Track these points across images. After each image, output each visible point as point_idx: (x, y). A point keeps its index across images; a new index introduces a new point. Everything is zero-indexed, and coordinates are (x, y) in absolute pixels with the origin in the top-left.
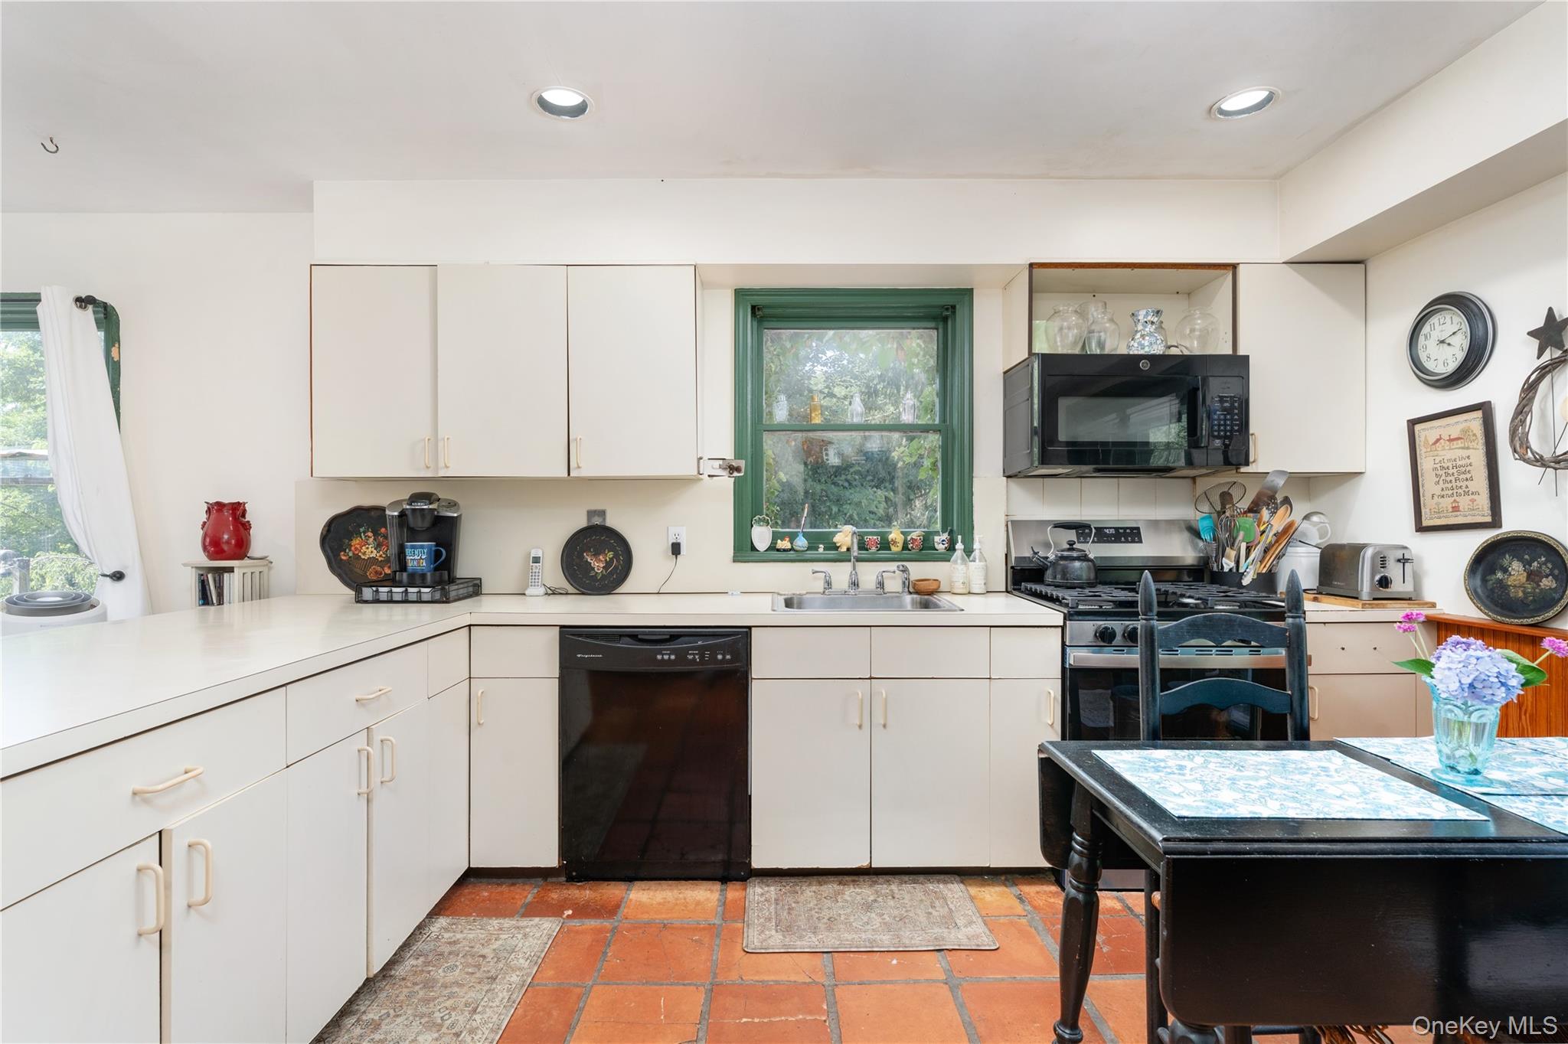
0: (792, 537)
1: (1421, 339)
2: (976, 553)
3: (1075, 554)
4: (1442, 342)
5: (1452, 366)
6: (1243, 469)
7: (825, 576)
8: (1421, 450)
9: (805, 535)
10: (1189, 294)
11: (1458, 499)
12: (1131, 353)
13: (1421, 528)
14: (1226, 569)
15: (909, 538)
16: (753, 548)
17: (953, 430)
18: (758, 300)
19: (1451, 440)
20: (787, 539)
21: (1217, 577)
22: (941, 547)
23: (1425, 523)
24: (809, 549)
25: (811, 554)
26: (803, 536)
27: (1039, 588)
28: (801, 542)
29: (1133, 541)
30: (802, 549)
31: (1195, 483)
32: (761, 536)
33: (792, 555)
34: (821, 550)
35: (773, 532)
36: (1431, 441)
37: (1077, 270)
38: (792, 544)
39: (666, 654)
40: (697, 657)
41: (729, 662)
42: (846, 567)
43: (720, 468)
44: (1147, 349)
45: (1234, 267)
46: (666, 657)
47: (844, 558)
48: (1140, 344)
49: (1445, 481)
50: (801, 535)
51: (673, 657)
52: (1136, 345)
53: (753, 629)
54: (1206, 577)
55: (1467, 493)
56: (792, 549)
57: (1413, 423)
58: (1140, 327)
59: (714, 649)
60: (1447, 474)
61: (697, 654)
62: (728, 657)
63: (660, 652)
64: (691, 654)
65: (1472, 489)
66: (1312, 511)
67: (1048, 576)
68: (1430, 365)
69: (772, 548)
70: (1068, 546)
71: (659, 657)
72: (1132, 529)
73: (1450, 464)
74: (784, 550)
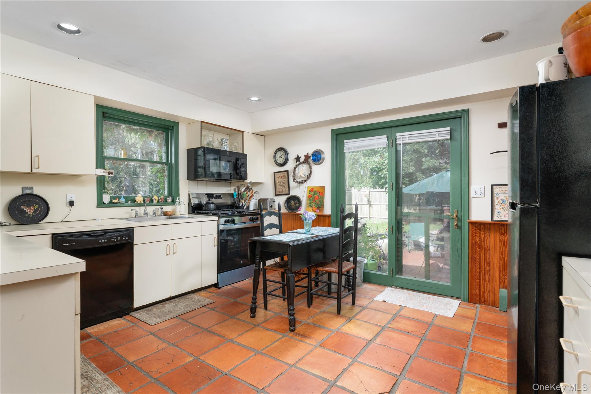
0: (120, 198)
1: (276, 155)
2: (182, 203)
3: (211, 202)
4: (280, 157)
5: (282, 162)
6: (245, 181)
7: (136, 211)
8: (276, 179)
9: (124, 197)
10: (230, 135)
11: (283, 189)
12: (221, 149)
13: (276, 195)
14: (240, 205)
15: (160, 198)
16: (104, 203)
17: (172, 164)
18: (105, 110)
19: (282, 177)
20: (118, 199)
21: (238, 207)
22: (170, 201)
23: (277, 194)
24: (126, 202)
25: (126, 204)
26: (123, 198)
27: (202, 211)
28: (123, 200)
29: (220, 199)
30: (123, 202)
31: (231, 184)
32: (106, 198)
33: (118, 205)
34: (130, 203)
35: (110, 197)
36: (278, 177)
37: (211, 125)
38: (119, 201)
39: (103, 240)
40: (115, 239)
41: (128, 239)
42: (143, 208)
43: (104, 172)
44: (226, 149)
45: (243, 132)
46: (103, 241)
47: (140, 205)
48: (224, 147)
49: (281, 185)
50: (122, 198)
51: (106, 241)
52: (223, 147)
53: (134, 228)
54: (235, 207)
55: (284, 188)
56: (119, 203)
57: (275, 173)
58: (223, 143)
59: (121, 236)
60: (281, 184)
61: (115, 238)
62: (127, 238)
63: (101, 239)
64: (113, 239)
65: (285, 187)
66: (256, 191)
67: (204, 208)
68: (278, 161)
69: (111, 202)
70: (208, 200)
71: (100, 241)
72: (219, 195)
73: (281, 182)
74: (117, 203)
